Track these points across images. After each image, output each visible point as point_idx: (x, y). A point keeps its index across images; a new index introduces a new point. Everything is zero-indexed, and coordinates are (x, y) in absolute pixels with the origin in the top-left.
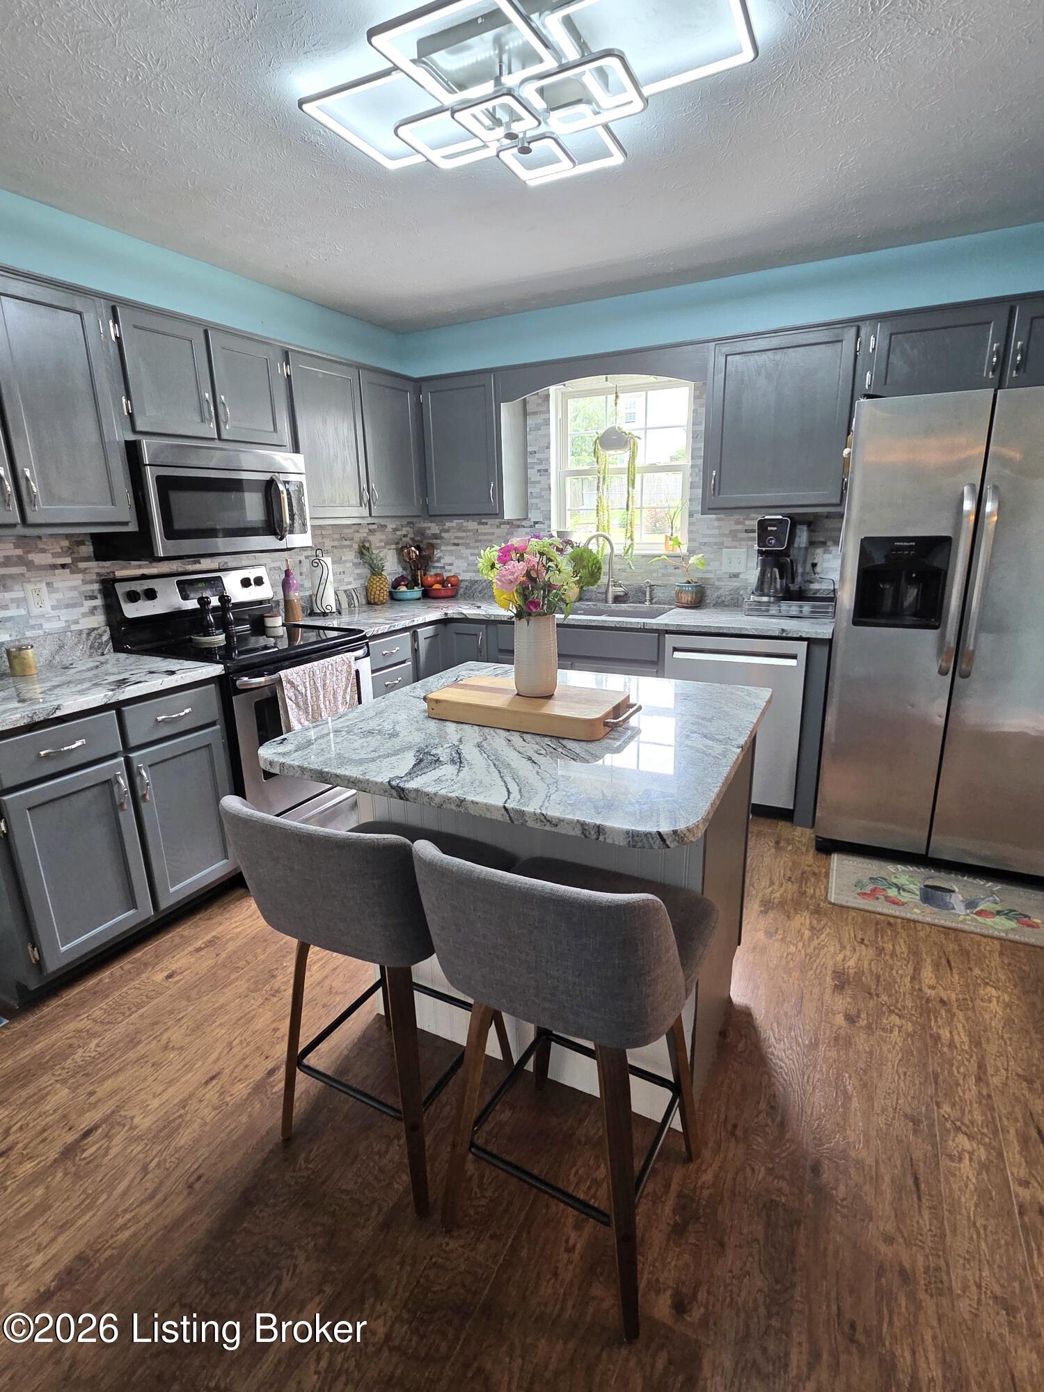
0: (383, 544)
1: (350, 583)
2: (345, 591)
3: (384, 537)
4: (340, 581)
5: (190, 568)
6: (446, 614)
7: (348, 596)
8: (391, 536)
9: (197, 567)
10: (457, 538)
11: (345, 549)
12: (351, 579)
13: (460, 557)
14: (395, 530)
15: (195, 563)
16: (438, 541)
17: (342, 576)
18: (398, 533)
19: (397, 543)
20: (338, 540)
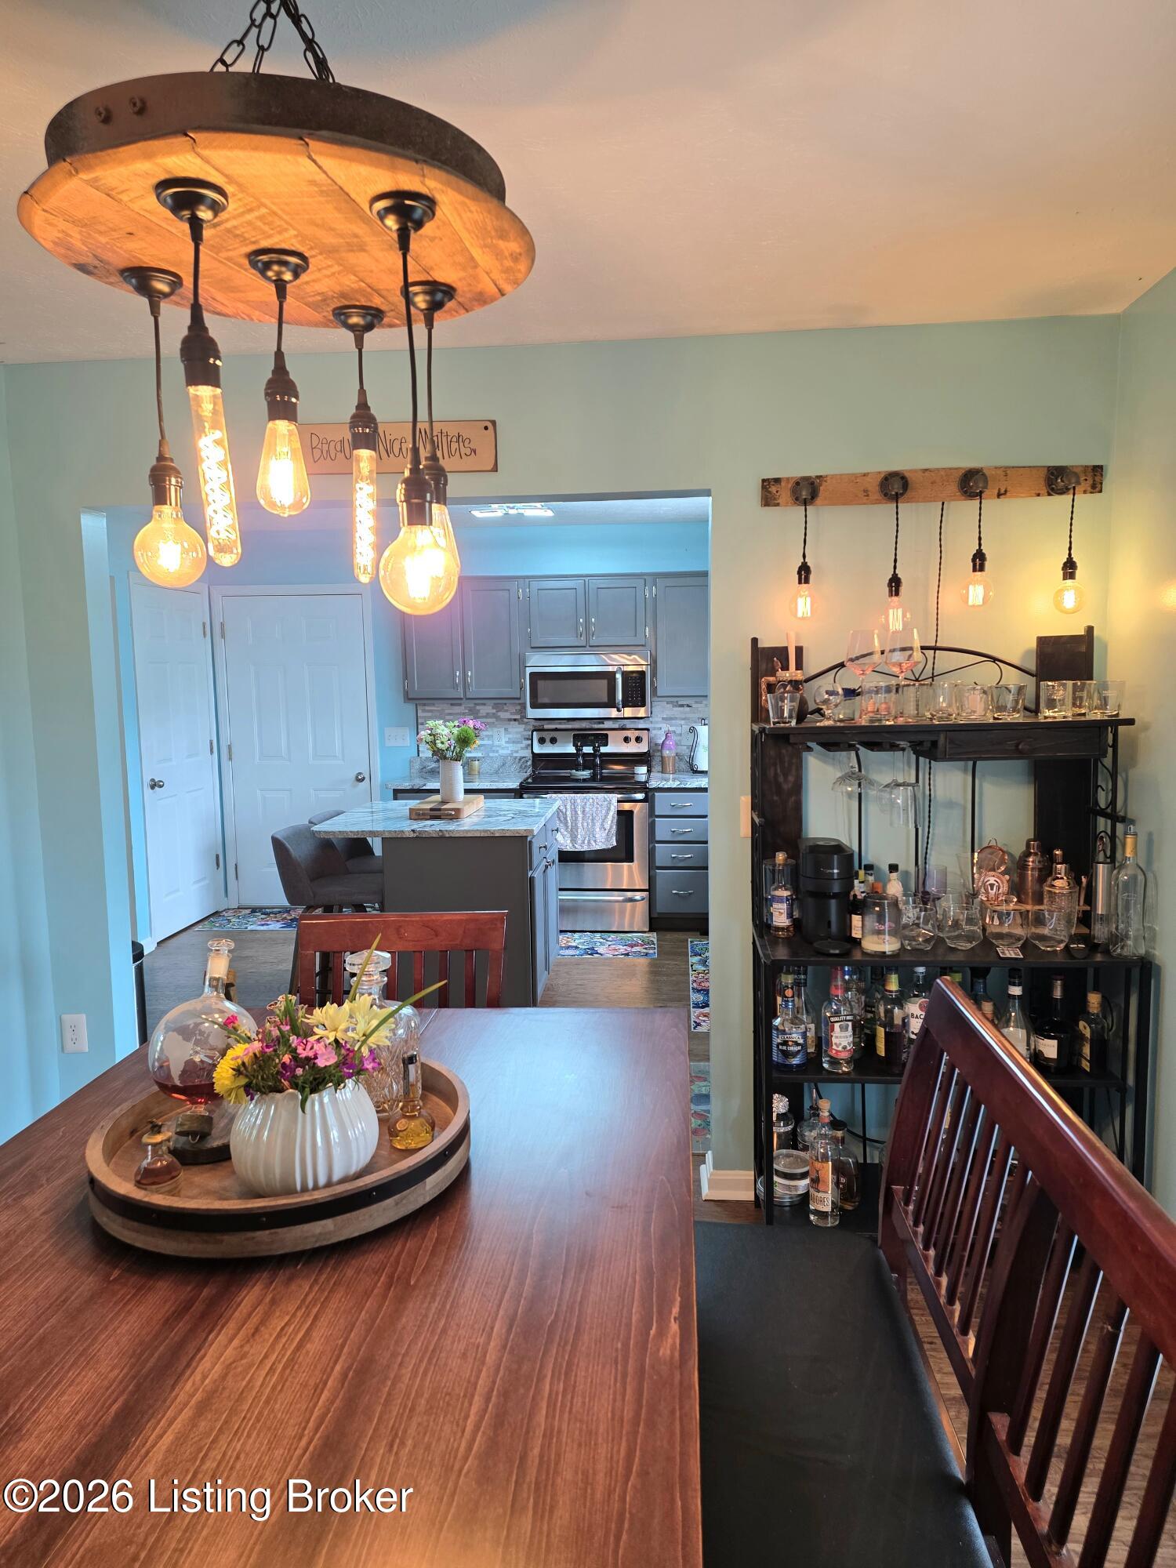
5: (596, 726)
9: (601, 726)
15: (599, 723)
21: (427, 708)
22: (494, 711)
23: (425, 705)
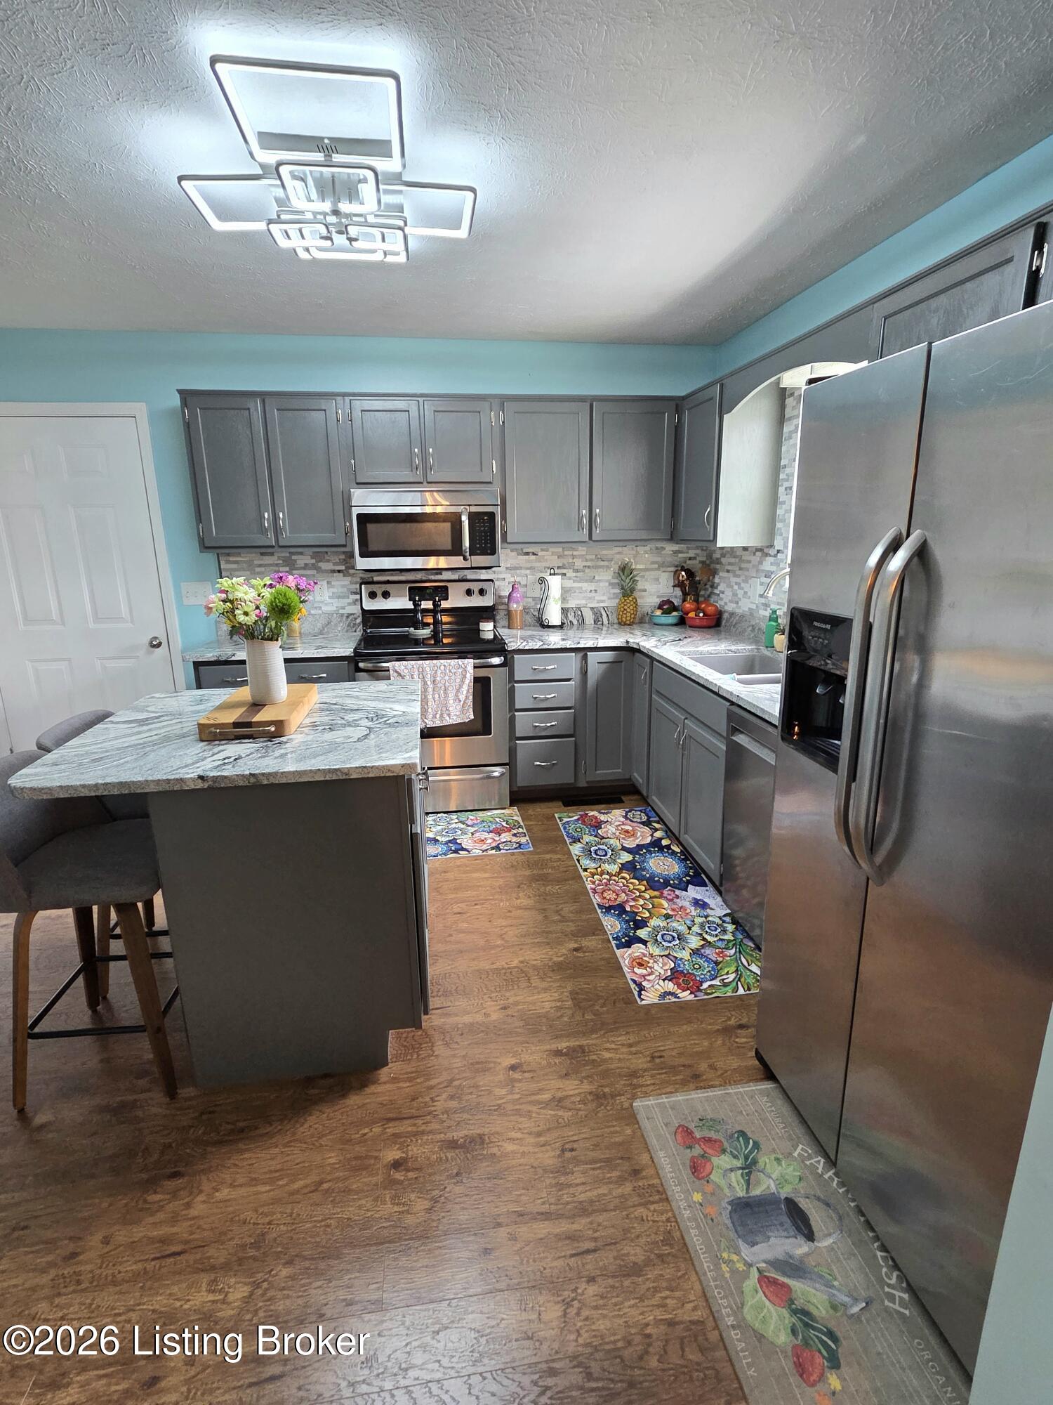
0: (656, 566)
1: (602, 601)
2: (592, 609)
3: (659, 559)
4: (590, 598)
6: (628, 642)
7: (595, 614)
8: (669, 559)
10: (730, 564)
11: (600, 570)
12: (604, 598)
13: (729, 586)
14: (675, 552)
15: (437, 574)
16: (718, 566)
17: (593, 594)
18: (680, 555)
19: (677, 566)
20: (591, 560)
21: (231, 559)
22: (313, 561)
23: (228, 555)
